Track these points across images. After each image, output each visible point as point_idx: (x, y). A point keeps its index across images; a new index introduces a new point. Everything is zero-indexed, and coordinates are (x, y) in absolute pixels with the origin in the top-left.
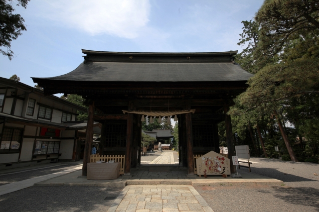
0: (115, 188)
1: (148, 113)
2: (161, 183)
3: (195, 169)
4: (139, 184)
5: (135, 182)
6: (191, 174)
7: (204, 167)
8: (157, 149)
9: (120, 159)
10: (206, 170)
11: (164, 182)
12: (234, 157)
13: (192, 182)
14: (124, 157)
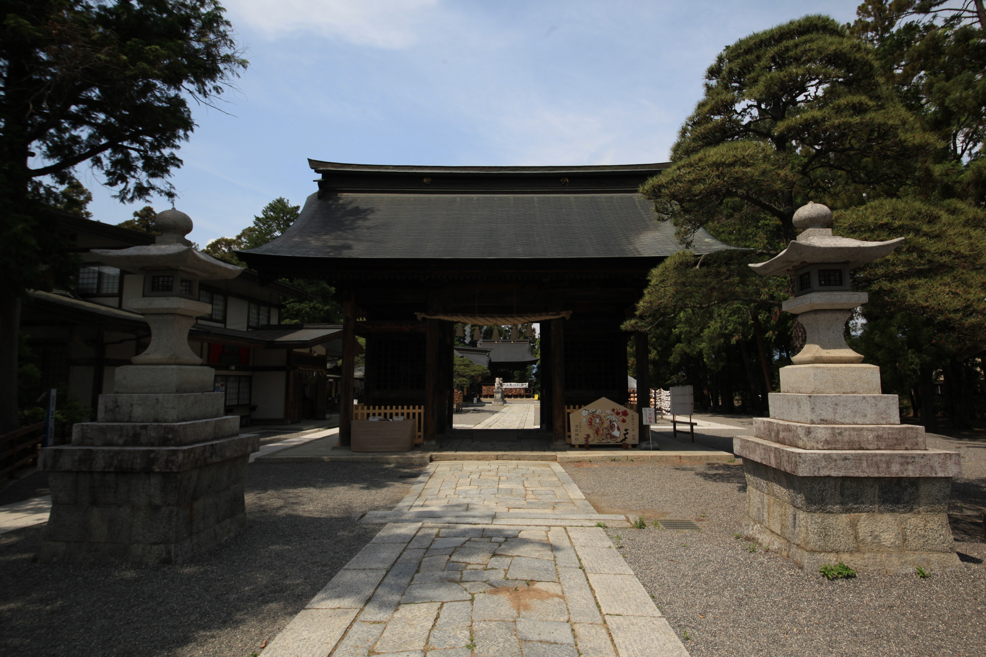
0: (411, 465)
1: (471, 319)
2: (497, 458)
3: (568, 434)
4: (455, 459)
5: (448, 456)
6: (559, 443)
7: (586, 430)
8: (492, 396)
9: (414, 414)
10: (588, 436)
11: (503, 455)
12: (647, 409)
13: (558, 456)
14: (422, 411)
